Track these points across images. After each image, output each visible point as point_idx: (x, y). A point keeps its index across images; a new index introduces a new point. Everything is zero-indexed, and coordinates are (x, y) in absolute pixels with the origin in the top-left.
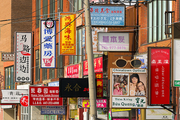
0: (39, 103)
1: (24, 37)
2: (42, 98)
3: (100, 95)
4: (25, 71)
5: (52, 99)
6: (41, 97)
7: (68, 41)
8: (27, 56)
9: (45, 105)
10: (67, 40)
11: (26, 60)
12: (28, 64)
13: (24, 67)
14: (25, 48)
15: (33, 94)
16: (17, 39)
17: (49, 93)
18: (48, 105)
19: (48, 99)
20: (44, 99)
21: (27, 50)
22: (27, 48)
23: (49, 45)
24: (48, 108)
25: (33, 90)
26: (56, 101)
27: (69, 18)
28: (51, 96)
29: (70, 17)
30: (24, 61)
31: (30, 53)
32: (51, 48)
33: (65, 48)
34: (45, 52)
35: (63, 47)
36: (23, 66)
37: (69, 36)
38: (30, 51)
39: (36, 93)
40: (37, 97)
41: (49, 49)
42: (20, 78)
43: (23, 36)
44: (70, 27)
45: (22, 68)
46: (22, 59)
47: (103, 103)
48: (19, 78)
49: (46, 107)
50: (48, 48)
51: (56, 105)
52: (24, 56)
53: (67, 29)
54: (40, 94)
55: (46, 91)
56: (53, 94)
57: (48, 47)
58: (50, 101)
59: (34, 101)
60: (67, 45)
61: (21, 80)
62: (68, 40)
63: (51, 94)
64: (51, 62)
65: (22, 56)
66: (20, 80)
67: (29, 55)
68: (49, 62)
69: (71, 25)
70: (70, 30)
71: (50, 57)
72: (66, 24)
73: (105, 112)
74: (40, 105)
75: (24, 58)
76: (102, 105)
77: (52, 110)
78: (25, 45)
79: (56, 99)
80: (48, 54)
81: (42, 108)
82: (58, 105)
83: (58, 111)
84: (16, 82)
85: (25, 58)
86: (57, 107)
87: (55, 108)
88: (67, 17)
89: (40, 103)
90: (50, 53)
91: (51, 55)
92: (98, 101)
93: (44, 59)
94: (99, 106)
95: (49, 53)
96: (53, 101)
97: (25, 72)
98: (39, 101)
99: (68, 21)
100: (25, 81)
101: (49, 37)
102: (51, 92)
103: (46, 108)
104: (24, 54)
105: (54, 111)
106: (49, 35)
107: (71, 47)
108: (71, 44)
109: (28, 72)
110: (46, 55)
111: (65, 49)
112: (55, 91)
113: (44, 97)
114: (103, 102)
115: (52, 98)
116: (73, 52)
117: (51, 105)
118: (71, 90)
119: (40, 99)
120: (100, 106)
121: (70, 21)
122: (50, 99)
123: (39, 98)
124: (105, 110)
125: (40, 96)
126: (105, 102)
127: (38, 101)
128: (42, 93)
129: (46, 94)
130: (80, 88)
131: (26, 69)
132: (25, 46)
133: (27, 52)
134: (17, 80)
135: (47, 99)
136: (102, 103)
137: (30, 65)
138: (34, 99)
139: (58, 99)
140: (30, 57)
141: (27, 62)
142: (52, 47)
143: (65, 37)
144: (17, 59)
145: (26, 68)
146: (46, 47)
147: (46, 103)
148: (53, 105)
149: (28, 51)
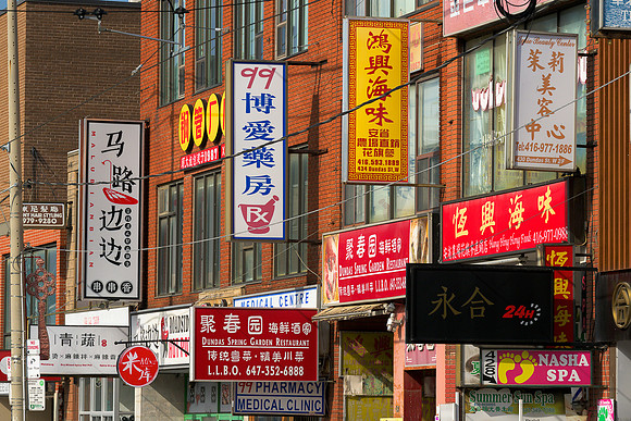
0: (230, 370)
1: (115, 137)
2: (241, 351)
3: (563, 335)
4: (117, 258)
5: (277, 357)
6: (237, 349)
7: (379, 127)
8: (124, 207)
9: (252, 377)
10: (374, 126)
11: (123, 222)
12: (128, 233)
13: (113, 245)
14: (120, 177)
15: (210, 336)
16: (90, 145)
17: (266, 335)
18: (262, 377)
19: (265, 357)
20: (247, 357)
21: (127, 187)
22: (127, 177)
23: (262, 154)
24: (261, 391)
25: (208, 322)
26: (294, 363)
27: (382, 39)
28: (274, 344)
29: (386, 36)
30: (113, 225)
31: (135, 194)
32: (271, 166)
33: (366, 157)
34: (248, 178)
35: (359, 150)
36: (113, 240)
37: (381, 108)
38: (136, 188)
39: (220, 333)
40: (224, 350)
41: (264, 170)
42: (102, 286)
43: (111, 135)
44: (386, 73)
45: (109, 248)
46: (108, 217)
47: (577, 368)
48: (98, 286)
49: (254, 386)
50: (258, 166)
51: (293, 377)
52: (113, 207)
53: (377, 82)
54: (234, 336)
55: (255, 324)
56: (283, 336)
57: (258, 162)
58: (271, 363)
59: (213, 364)
60: (374, 143)
61: (105, 293)
62: (380, 124)
63: (273, 337)
64: (269, 218)
65: (108, 206)
66: (99, 291)
67: (133, 201)
68: (261, 217)
69: (391, 68)
70: (385, 86)
71: (264, 200)
72: (372, 64)
73: (578, 402)
74: (232, 377)
75: (113, 212)
76: (575, 376)
77: (277, 399)
78: (120, 169)
79: (294, 356)
80: (257, 189)
81: (240, 389)
82: (298, 378)
83: (299, 400)
84: (85, 297)
85: (117, 215)
86: (293, 388)
87: (287, 388)
88: (375, 38)
89: (235, 371)
90: (264, 185)
91: (268, 191)
92: (559, 360)
93: (244, 208)
94: (561, 380)
95: (261, 184)
96: (282, 364)
97: (118, 264)
98: (230, 364)
99: (378, 51)
100: (119, 294)
101: (263, 125)
102: (273, 328)
103: (253, 392)
104: (115, 201)
105: (284, 401)
106: (262, 116)
107: (391, 153)
108: (390, 138)
109: (127, 264)
110: (252, 189)
111: (369, 159)
112: (290, 326)
113: (247, 350)
114: (576, 364)
115: (277, 350)
116: (397, 170)
117: (275, 377)
118: (456, 313)
119: (236, 357)
120: (566, 379)
121: (387, 52)
122: (271, 357)
123: (230, 350)
124: (580, 396)
125: (232, 342)
126: (584, 361)
127: (225, 363)
128: (242, 334)
129: (257, 337)
130: (490, 303)
131: (123, 252)
132: (117, 171)
133: (126, 192)
134: (90, 293)
135: (259, 356)
136: (573, 367)
137: (134, 237)
138: (213, 355)
139: (299, 357)
140: (135, 208)
141: (124, 229)
142: (271, 161)
143: (368, 114)
144: (89, 217)
145: (120, 248)
146: (253, 162)
147: (257, 370)
148: (282, 377)
149: (130, 187)
